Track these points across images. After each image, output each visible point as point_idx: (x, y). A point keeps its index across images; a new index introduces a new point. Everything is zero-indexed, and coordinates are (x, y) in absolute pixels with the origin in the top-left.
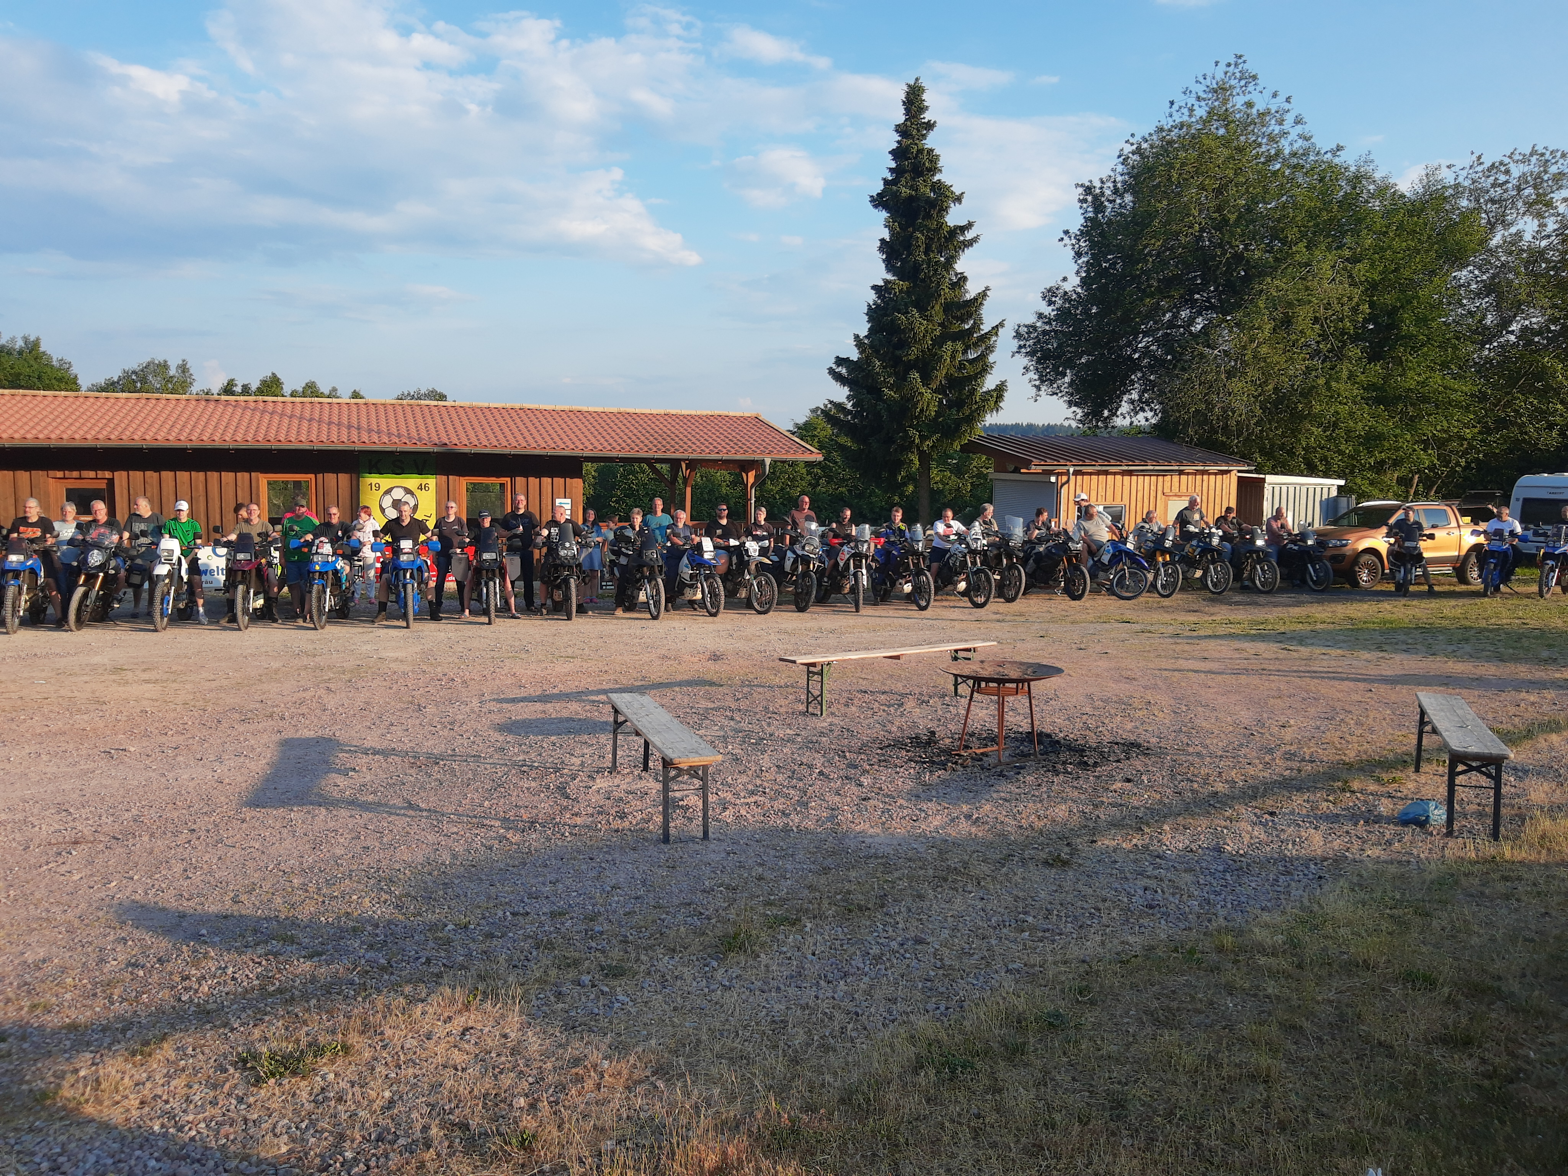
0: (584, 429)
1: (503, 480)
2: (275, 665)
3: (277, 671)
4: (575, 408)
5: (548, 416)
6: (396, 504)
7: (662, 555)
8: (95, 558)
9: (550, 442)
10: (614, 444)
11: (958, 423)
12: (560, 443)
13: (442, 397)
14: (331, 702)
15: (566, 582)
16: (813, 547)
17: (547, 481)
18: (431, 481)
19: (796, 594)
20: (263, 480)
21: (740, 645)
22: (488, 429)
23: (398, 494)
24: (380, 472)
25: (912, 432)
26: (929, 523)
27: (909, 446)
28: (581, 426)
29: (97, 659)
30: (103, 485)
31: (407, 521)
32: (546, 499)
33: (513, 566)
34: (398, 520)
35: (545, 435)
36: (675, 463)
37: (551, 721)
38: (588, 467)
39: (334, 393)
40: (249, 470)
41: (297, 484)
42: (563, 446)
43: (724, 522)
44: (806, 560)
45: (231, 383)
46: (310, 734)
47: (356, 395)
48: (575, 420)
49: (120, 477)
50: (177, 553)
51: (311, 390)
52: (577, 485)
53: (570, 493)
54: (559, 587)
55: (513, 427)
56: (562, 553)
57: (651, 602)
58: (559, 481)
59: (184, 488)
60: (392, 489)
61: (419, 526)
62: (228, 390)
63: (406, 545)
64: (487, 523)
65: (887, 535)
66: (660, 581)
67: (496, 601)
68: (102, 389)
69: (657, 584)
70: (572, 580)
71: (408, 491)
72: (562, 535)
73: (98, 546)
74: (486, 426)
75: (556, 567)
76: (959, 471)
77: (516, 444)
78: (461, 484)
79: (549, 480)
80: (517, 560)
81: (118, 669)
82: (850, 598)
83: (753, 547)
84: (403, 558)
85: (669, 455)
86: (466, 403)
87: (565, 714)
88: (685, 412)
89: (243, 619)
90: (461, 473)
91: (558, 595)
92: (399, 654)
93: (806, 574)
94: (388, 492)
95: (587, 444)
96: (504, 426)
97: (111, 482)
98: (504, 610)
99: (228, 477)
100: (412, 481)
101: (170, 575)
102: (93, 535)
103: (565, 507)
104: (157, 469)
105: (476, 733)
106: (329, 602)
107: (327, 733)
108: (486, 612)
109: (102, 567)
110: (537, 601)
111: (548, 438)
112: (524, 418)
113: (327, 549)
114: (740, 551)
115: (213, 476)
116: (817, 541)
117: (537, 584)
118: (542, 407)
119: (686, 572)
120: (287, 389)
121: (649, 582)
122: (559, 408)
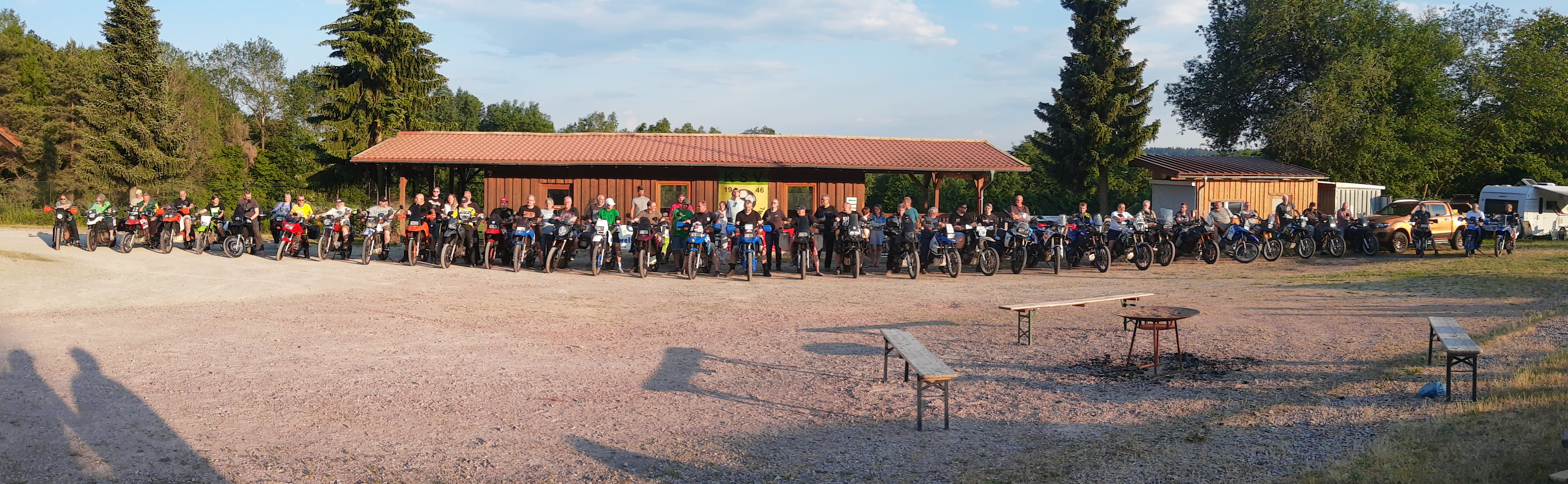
0: (866, 152)
1: (812, 184)
2: (664, 301)
5: (842, 143)
7: (918, 235)
9: (843, 160)
10: (887, 161)
11: (1127, 147)
12: (850, 160)
13: (772, 132)
17: (840, 185)
18: (766, 187)
20: (658, 185)
22: (802, 151)
25: (1094, 153)
27: (1092, 163)
28: (864, 149)
31: (749, 213)
32: (840, 196)
33: (819, 241)
34: (744, 211)
35: (840, 155)
36: (928, 174)
38: (867, 176)
40: (650, 179)
42: (852, 163)
45: (643, 125)
48: (861, 145)
49: (578, 182)
50: (606, 229)
52: (861, 188)
55: (819, 150)
56: (851, 233)
57: (911, 267)
58: (849, 186)
61: (755, 215)
62: (641, 129)
64: (802, 214)
65: (1076, 222)
66: (916, 253)
67: (808, 264)
69: (914, 255)
70: (857, 252)
72: (852, 222)
74: (801, 149)
75: (846, 243)
76: (1128, 179)
77: (820, 161)
78: (785, 188)
79: (843, 185)
80: (821, 237)
82: (1053, 265)
85: (924, 168)
88: (935, 140)
89: (644, 271)
93: (1020, 248)
95: (868, 161)
96: (813, 150)
97: (573, 186)
98: (812, 270)
103: (853, 203)
104: (598, 179)
105: (794, 352)
107: (698, 346)
108: (802, 272)
109: (566, 236)
110: (833, 264)
111: (841, 157)
112: (826, 144)
113: (700, 229)
114: (973, 233)
117: (834, 254)
118: (838, 137)
121: (909, 254)
122: (849, 137)
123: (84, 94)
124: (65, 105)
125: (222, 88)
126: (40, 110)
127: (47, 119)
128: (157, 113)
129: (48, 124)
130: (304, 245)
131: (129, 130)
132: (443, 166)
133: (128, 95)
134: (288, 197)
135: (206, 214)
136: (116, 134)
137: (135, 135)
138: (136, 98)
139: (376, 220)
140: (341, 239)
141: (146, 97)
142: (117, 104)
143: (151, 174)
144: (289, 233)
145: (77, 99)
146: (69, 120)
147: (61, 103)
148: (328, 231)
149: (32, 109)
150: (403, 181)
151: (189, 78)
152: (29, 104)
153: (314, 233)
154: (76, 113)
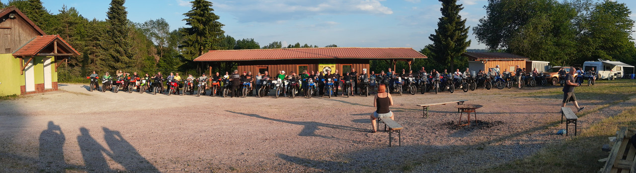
1: (350, 64)
2: (301, 106)
3: (302, 107)
4: (368, 48)
6: (327, 70)
8: (265, 83)
9: (362, 56)
10: (377, 56)
11: (460, 49)
13: (336, 46)
14: (314, 114)
15: (366, 88)
16: (425, 78)
17: (361, 65)
18: (335, 65)
19: (421, 90)
20: (298, 66)
21: (408, 102)
24: (323, 63)
25: (449, 51)
26: (453, 73)
27: (448, 54)
28: (369, 52)
29: (265, 104)
30: (266, 68)
31: (329, 74)
32: (361, 68)
33: (353, 85)
34: (327, 74)
36: (391, 60)
37: (363, 120)
38: (370, 61)
39: (311, 46)
40: (295, 64)
41: (304, 67)
42: (365, 57)
43: (404, 73)
44: (424, 82)
45: (290, 45)
46: (310, 121)
47: (315, 47)
48: (368, 50)
49: (269, 66)
50: (281, 82)
51: (306, 46)
52: (368, 65)
54: (364, 89)
56: (365, 81)
58: (364, 65)
59: (282, 68)
61: (331, 75)
62: (289, 47)
63: (329, 80)
64: (348, 75)
65: (443, 76)
67: (349, 92)
68: (264, 48)
72: (365, 77)
73: (265, 80)
75: (363, 84)
76: (461, 60)
77: (353, 56)
78: (342, 66)
80: (354, 83)
81: (270, 106)
82: (435, 90)
83: (411, 79)
84: (329, 82)
85: (390, 58)
86: (342, 47)
87: (366, 118)
88: (394, 48)
89: (294, 96)
90: (341, 63)
91: (364, 91)
92: (328, 104)
93: (424, 85)
95: (370, 56)
97: (268, 67)
98: (351, 94)
99: (290, 66)
100: (330, 65)
101: (279, 86)
102: (264, 78)
103: (365, 71)
104: (277, 64)
105: (346, 122)
106: (312, 92)
107: (314, 121)
108: (347, 95)
109: (266, 85)
110: (358, 92)
113: (311, 81)
114: (408, 80)
115: (287, 65)
116: (426, 77)
117: (358, 89)
119: (395, 85)
120: (301, 46)
123: (99, 37)
124: (92, 41)
125: (147, 36)
126: (84, 43)
127: (86, 46)
128: (126, 44)
129: (86, 47)
130: (178, 90)
131: (116, 50)
132: (223, 62)
133: (116, 38)
134: (172, 74)
135: (144, 80)
136: (112, 51)
137: (118, 52)
138: (119, 38)
139: (202, 81)
140: (190, 88)
141: (122, 38)
142: (112, 41)
143: (124, 66)
144: (173, 86)
145: (98, 40)
146: (94, 46)
147: (91, 40)
148: (186, 85)
149: (81, 42)
150: (211, 68)
151: (136, 32)
152: (80, 41)
153: (181, 86)
154: (96, 44)
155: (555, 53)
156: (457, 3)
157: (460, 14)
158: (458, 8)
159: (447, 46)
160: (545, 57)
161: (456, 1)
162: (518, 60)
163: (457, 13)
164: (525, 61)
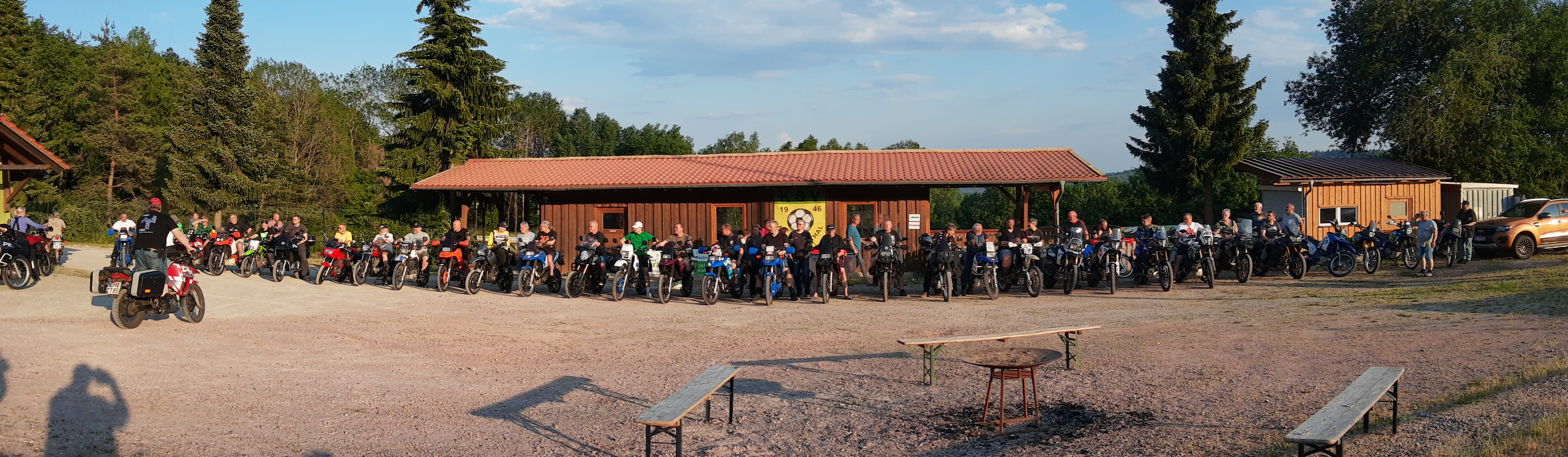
6: (798, 219)
11: (1227, 151)
18: (822, 205)
19: (1065, 282)
20: (714, 207)
23: (800, 214)
24: (788, 201)
25: (1191, 158)
27: (1190, 168)
30: (621, 211)
32: (901, 216)
41: (730, 208)
49: (631, 206)
52: (924, 204)
53: (920, 210)
59: (667, 213)
60: (796, 210)
67: (827, 287)
71: (807, 212)
74: (863, 166)
79: (904, 202)
90: (842, 199)
93: (1072, 266)
94: (793, 212)
97: (626, 209)
99: (683, 205)
100: (811, 206)
101: (625, 267)
103: (915, 220)
104: (652, 202)
155: (1535, 157)
156: (1221, 9)
157: (1227, 40)
158: (1223, 24)
159: (1185, 143)
160: (1506, 171)
161: (1214, 3)
162: (1415, 182)
163: (1217, 41)
164: (1438, 185)
